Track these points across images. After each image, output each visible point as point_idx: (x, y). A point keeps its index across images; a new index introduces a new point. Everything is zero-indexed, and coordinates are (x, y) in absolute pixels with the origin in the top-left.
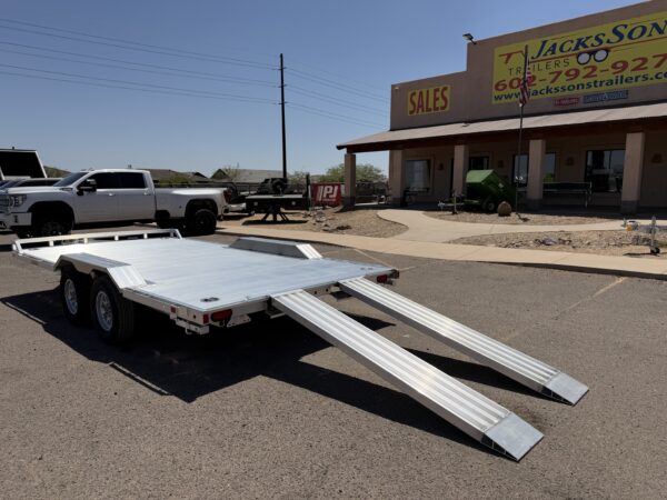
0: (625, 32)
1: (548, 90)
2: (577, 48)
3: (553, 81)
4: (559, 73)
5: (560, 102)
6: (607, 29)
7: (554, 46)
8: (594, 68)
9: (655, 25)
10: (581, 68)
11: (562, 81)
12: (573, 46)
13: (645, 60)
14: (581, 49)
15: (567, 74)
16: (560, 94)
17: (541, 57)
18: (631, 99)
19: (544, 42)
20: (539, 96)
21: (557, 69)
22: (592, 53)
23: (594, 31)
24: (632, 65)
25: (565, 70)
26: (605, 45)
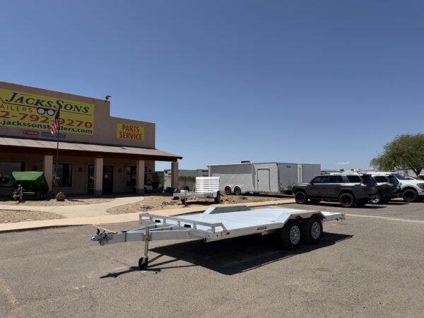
0: (63, 105)
1: (18, 124)
2: (36, 104)
3: (22, 119)
4: (26, 115)
5: (26, 132)
6: (54, 100)
7: (22, 98)
8: (47, 119)
9: (76, 107)
10: (40, 116)
11: (27, 120)
12: (35, 102)
13: (73, 122)
14: (39, 105)
15: (31, 117)
16: (27, 128)
17: (12, 102)
18: (67, 139)
19: (15, 94)
20: (12, 126)
21: (24, 112)
22: (46, 110)
23: (47, 99)
24: (67, 122)
25: (30, 114)
26: (52, 108)
